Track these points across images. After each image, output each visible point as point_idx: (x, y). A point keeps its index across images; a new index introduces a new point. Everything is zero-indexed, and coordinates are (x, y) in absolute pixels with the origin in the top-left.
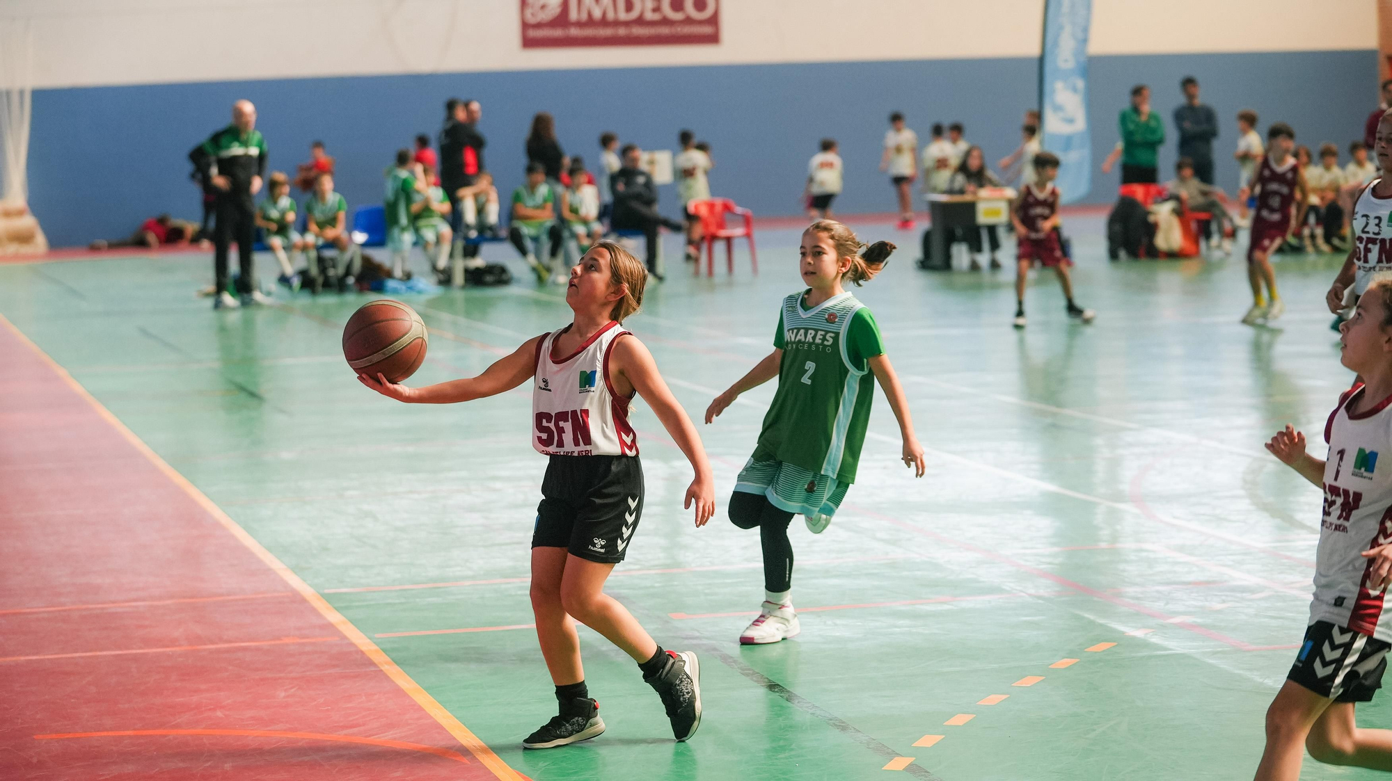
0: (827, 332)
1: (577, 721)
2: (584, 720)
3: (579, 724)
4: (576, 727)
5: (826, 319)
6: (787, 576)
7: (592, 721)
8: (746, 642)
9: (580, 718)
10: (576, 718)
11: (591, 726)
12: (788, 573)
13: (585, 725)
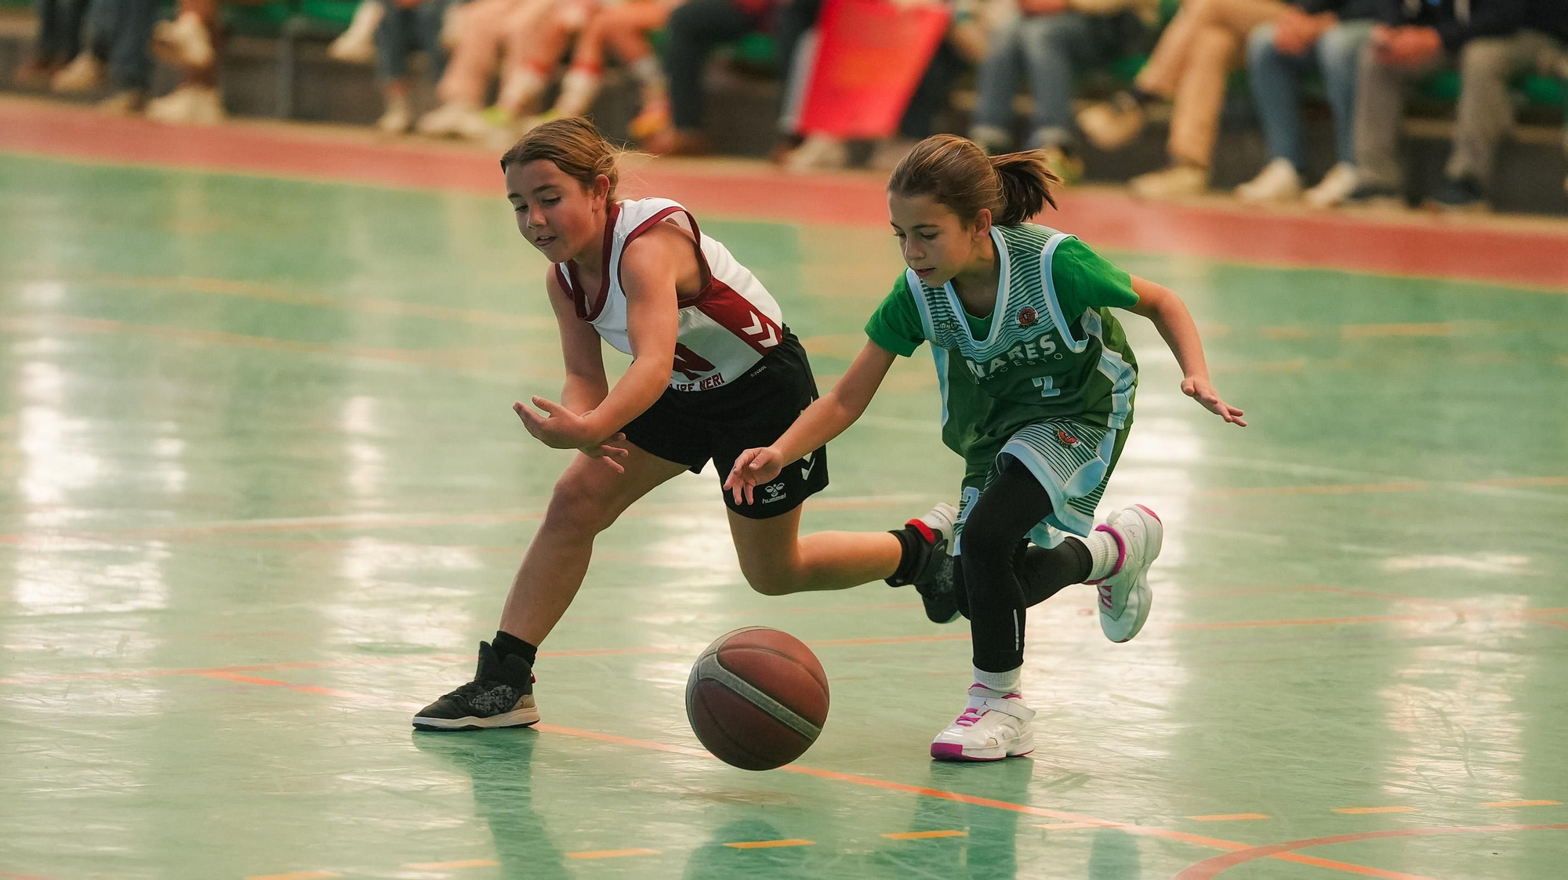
0: (1037, 340)
1: (504, 691)
2: (514, 693)
3: (505, 698)
4: (498, 700)
5: (1021, 326)
6: (1017, 641)
7: (525, 699)
8: (948, 756)
9: (509, 689)
10: (504, 687)
11: (522, 707)
12: (1017, 635)
13: (515, 702)
